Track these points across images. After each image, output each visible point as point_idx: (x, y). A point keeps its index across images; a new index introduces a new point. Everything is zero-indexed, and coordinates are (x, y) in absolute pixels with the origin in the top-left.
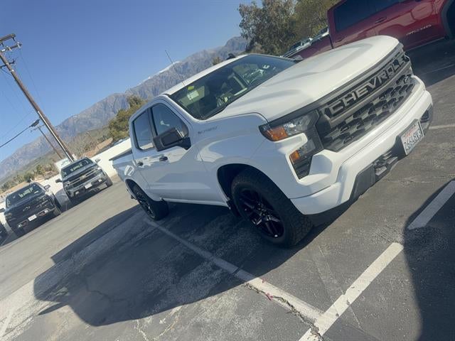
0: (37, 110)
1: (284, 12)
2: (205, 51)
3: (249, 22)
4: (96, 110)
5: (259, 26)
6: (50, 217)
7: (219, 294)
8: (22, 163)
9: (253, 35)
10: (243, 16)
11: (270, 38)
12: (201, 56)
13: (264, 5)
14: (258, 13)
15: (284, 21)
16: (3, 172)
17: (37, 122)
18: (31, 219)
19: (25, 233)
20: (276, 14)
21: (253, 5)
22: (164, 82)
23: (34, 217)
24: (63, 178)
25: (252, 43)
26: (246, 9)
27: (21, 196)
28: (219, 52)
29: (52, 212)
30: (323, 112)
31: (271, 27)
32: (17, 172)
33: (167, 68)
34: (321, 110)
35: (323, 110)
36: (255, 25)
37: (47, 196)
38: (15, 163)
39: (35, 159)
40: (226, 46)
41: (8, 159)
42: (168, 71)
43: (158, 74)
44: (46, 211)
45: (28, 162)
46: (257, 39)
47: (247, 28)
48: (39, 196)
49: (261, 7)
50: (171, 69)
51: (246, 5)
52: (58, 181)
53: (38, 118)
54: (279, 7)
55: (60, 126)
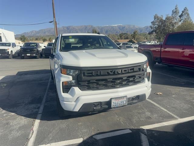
0: (54, 18)
1: (173, 25)
2: (134, 25)
3: (156, 22)
4: (82, 28)
5: (159, 26)
6: (35, 58)
7: (26, 118)
8: (47, 34)
9: (154, 29)
10: (155, 19)
11: (161, 33)
12: (132, 27)
13: (166, 19)
14: (161, 21)
15: (171, 29)
16: (39, 34)
17: (52, 22)
18: (28, 55)
19: (24, 59)
20: (169, 25)
21: (161, 17)
22: (112, 30)
23: (29, 55)
24: (47, 46)
25: (153, 31)
26: (157, 17)
27: (31, 45)
28: (140, 29)
29: (37, 56)
30: (82, 73)
31: (164, 29)
32: (44, 36)
33: (116, 25)
34: (82, 71)
35: (82, 72)
36: (157, 25)
37: (38, 50)
38: (45, 32)
39: (52, 34)
40: (144, 28)
41: (43, 30)
42: (116, 26)
43: (111, 26)
44: (34, 55)
45: (49, 35)
46: (155, 31)
47: (154, 25)
48: (35, 48)
49: (164, 19)
50: (117, 26)
51: (158, 16)
52: (45, 46)
53: (53, 20)
54: (172, 22)
55: (66, 27)
